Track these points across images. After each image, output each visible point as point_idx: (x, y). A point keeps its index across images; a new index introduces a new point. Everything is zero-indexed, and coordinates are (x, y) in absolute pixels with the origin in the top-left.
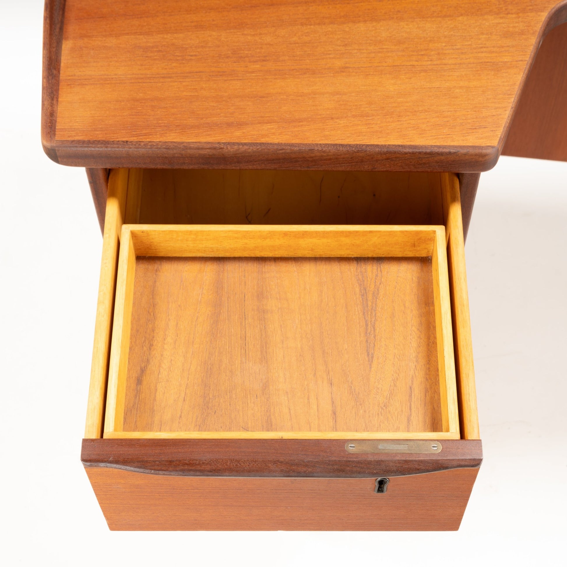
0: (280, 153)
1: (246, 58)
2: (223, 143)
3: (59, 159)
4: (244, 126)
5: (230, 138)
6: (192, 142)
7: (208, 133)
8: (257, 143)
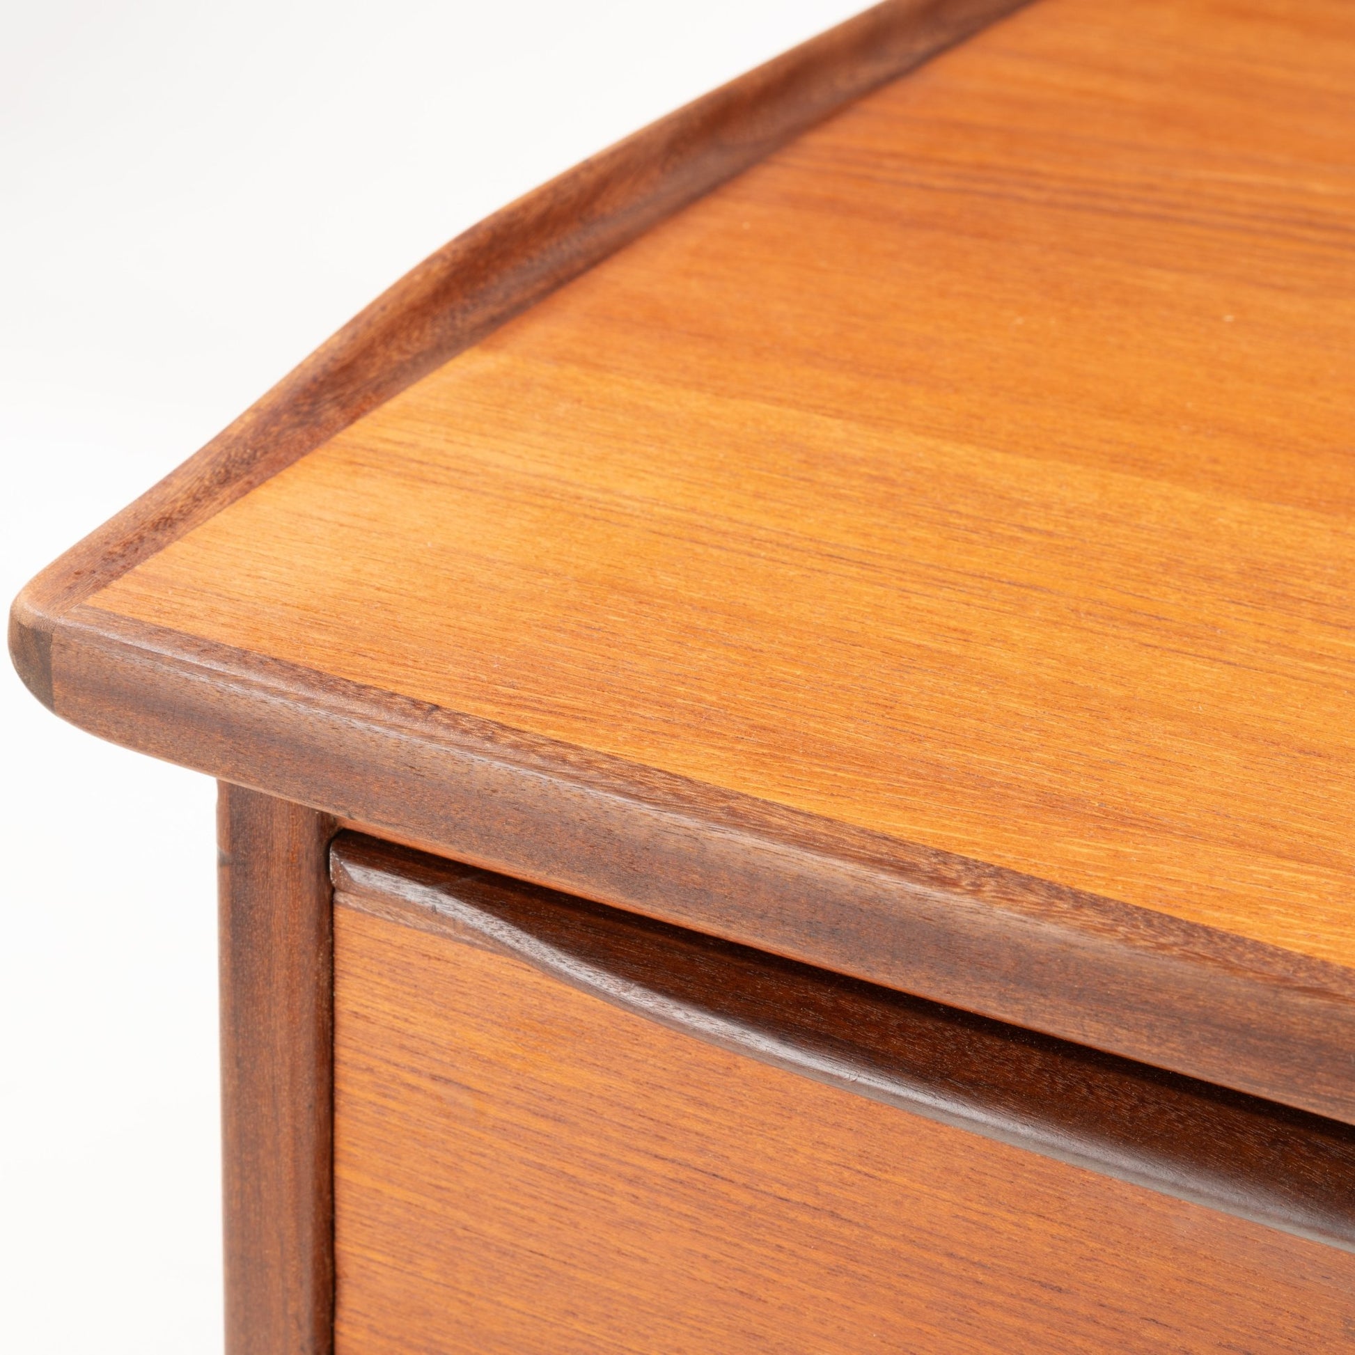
0: (1296, 1005)
1: (1304, 604)
2: (965, 862)
3: (56, 686)
4: (1141, 832)
5: (1020, 853)
6: (787, 809)
7: (911, 800)
8: (1173, 920)
